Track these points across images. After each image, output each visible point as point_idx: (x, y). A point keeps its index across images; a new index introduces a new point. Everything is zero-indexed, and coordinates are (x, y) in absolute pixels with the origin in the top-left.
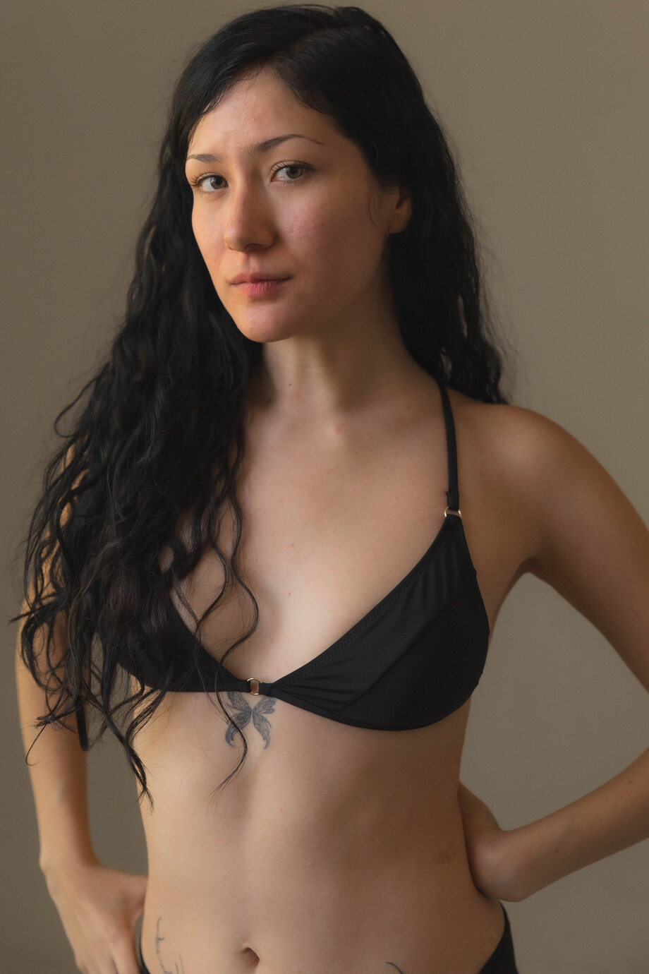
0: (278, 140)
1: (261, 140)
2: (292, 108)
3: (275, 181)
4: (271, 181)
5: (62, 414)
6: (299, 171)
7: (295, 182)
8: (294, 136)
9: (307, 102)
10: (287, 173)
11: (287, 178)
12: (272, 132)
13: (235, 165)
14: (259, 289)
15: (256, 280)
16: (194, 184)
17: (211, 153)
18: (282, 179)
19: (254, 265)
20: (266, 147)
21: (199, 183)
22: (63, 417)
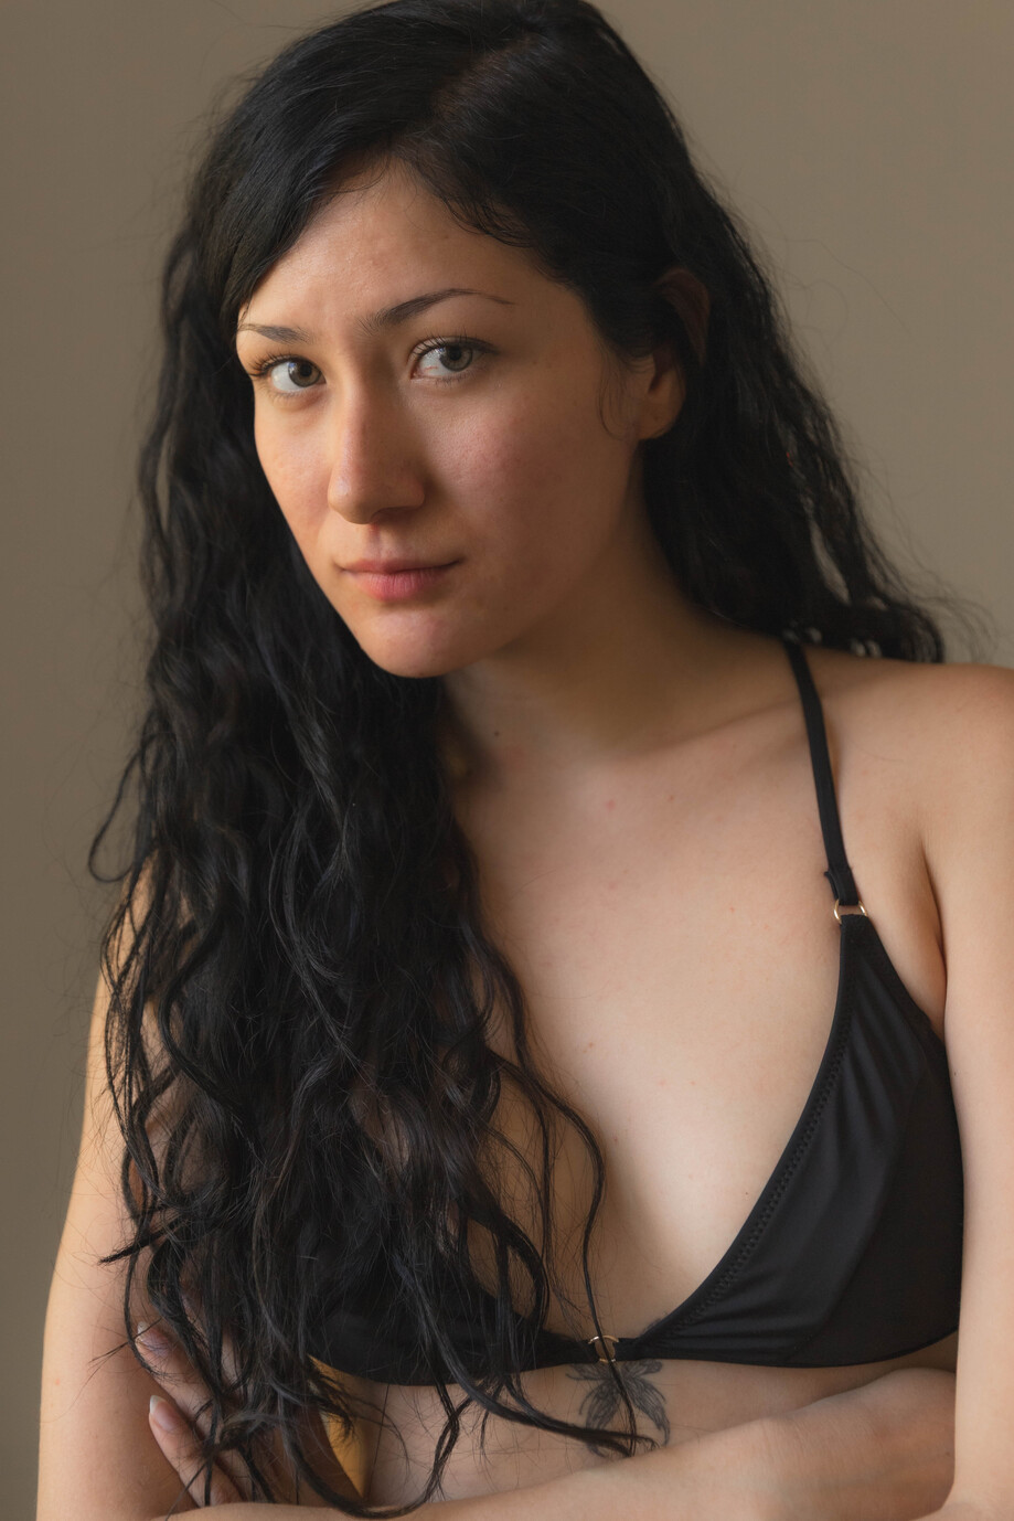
0: (422, 303)
1: (388, 303)
2: (447, 237)
3: (420, 377)
4: (412, 377)
5: (97, 841)
6: (466, 355)
7: (459, 379)
8: (452, 292)
9: (478, 226)
10: (442, 359)
11: (442, 371)
12: (408, 285)
13: (338, 351)
14: (401, 585)
15: (392, 570)
16: (255, 372)
17: (287, 324)
18: (431, 373)
19: (388, 547)
20: (400, 314)
21: (265, 369)
22: (101, 848)
